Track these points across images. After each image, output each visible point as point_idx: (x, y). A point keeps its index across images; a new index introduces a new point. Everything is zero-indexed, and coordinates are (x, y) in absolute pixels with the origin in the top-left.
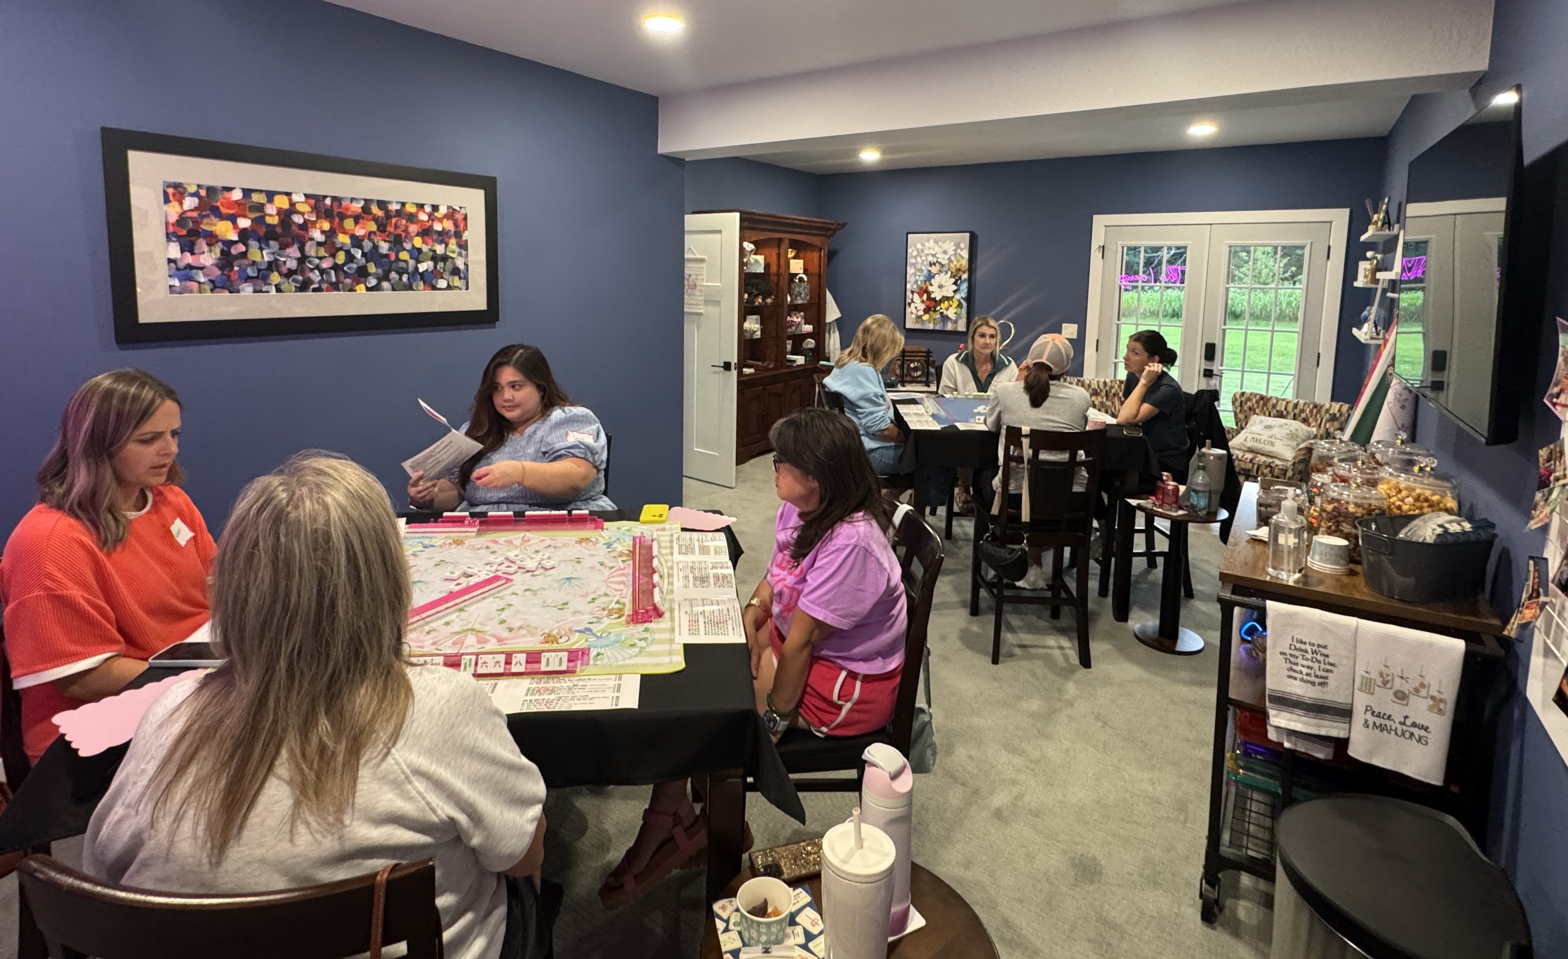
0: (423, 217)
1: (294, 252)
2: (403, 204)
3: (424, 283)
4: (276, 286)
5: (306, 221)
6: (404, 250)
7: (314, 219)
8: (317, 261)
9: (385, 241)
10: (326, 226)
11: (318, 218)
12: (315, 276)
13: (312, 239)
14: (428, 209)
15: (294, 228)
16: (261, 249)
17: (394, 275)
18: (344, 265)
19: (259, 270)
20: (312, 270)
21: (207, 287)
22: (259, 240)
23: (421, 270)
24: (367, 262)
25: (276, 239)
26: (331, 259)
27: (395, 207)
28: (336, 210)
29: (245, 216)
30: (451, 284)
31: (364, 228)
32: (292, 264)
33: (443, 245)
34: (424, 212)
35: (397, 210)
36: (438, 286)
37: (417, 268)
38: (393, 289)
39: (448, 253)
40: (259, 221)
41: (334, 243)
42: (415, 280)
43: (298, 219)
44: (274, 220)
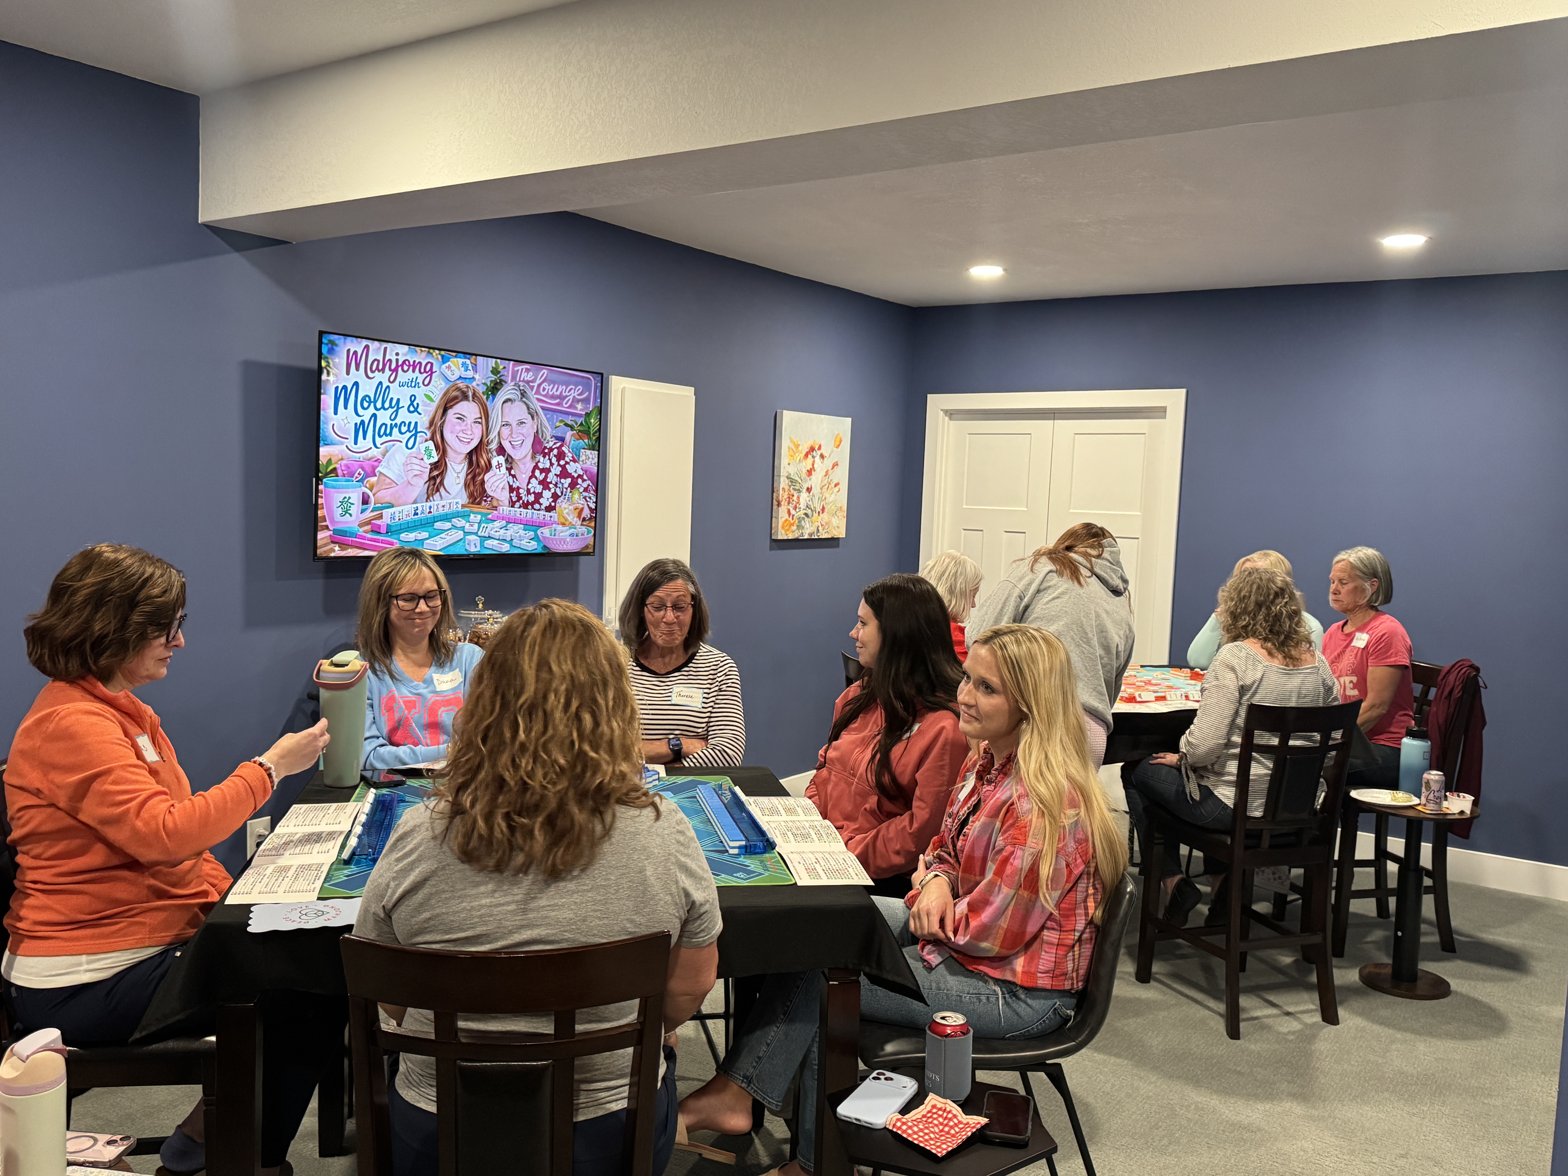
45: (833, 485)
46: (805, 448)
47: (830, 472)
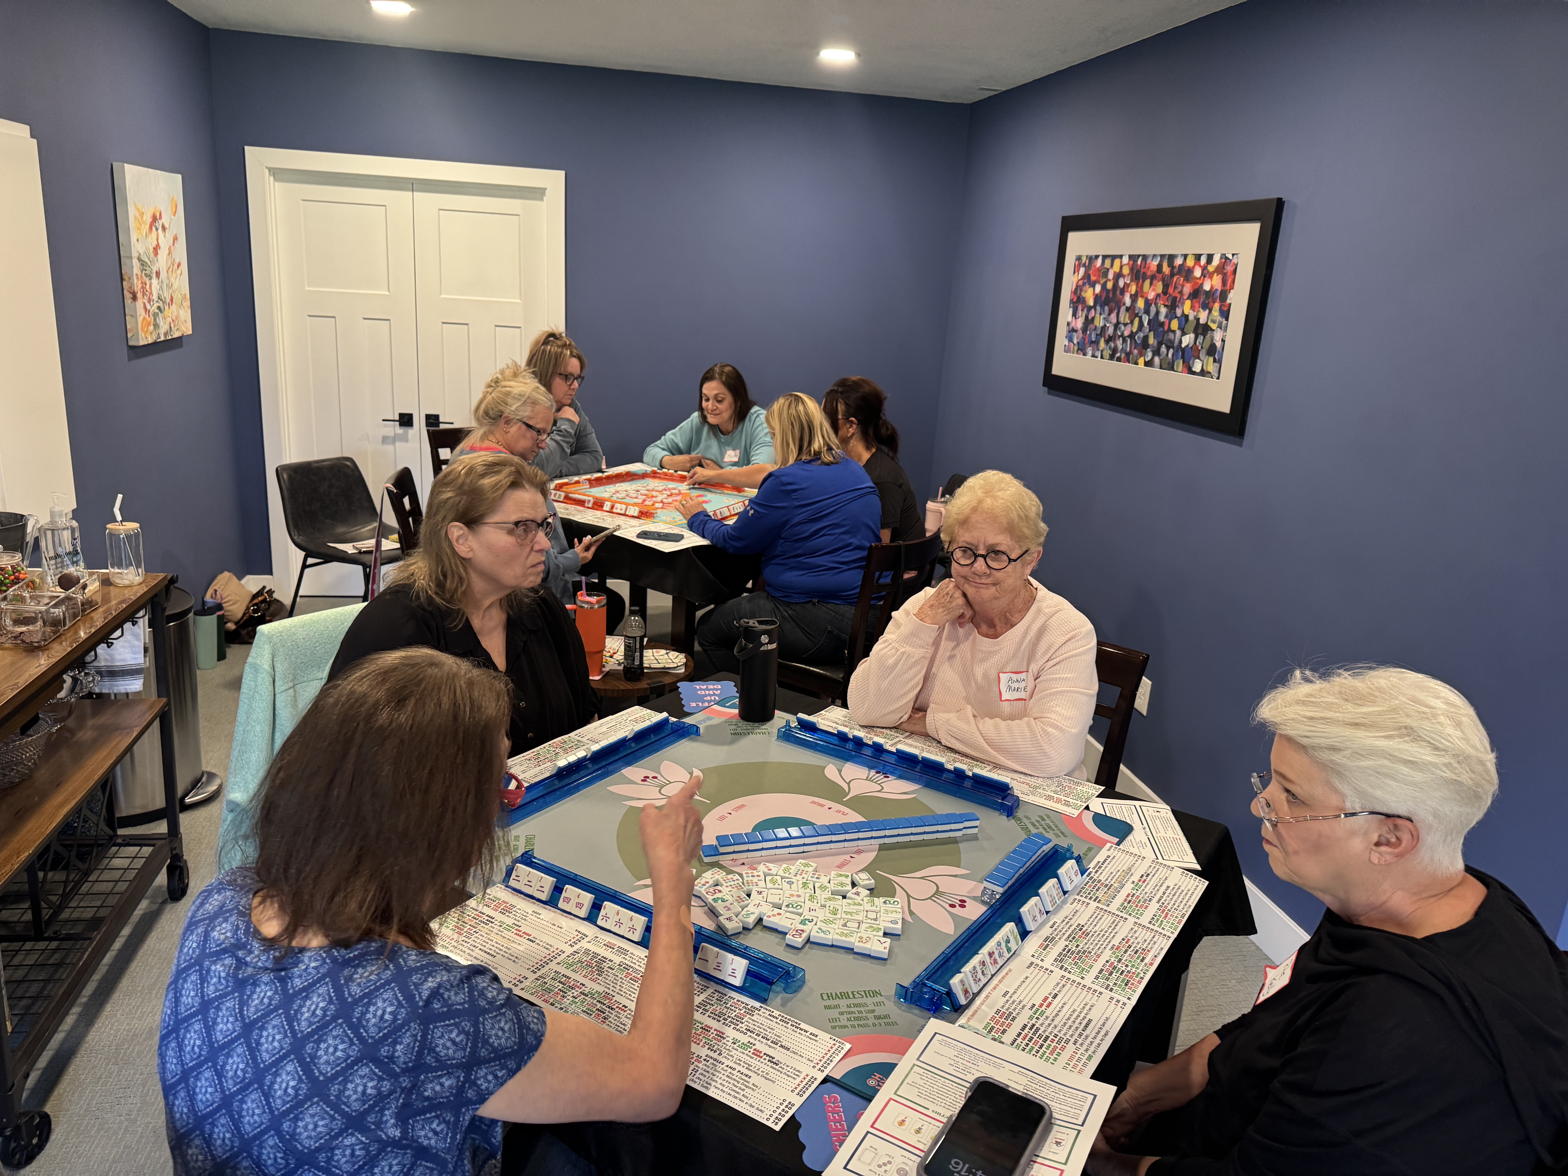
0: (1198, 273)
1: (1113, 316)
2: (1185, 256)
3: (1184, 362)
4: (1102, 351)
5: (1125, 283)
6: (1176, 317)
7: (1128, 282)
8: (1123, 327)
9: (1165, 306)
10: (1133, 289)
11: (1131, 281)
12: (1119, 343)
13: (1124, 304)
14: (1203, 261)
15: (1118, 292)
16: (1101, 314)
17: (1163, 349)
18: (1137, 332)
19: (1097, 335)
20: (1119, 337)
21: (1076, 348)
22: (1101, 306)
23: (1183, 346)
24: (1150, 331)
25: (1108, 305)
26: (1130, 326)
27: (1179, 261)
28: (1142, 271)
29: (1099, 283)
30: (1205, 368)
31: (1154, 290)
32: (1111, 331)
33: (1207, 311)
34: (1200, 266)
35: (1180, 265)
36: (1194, 369)
37: (1181, 342)
38: (1161, 368)
39: (1209, 323)
40: (1104, 286)
41: (1134, 307)
42: (1177, 358)
43: (1121, 283)
44: (1110, 285)
45: (176, 265)
46: (148, 219)
47: (172, 248)
